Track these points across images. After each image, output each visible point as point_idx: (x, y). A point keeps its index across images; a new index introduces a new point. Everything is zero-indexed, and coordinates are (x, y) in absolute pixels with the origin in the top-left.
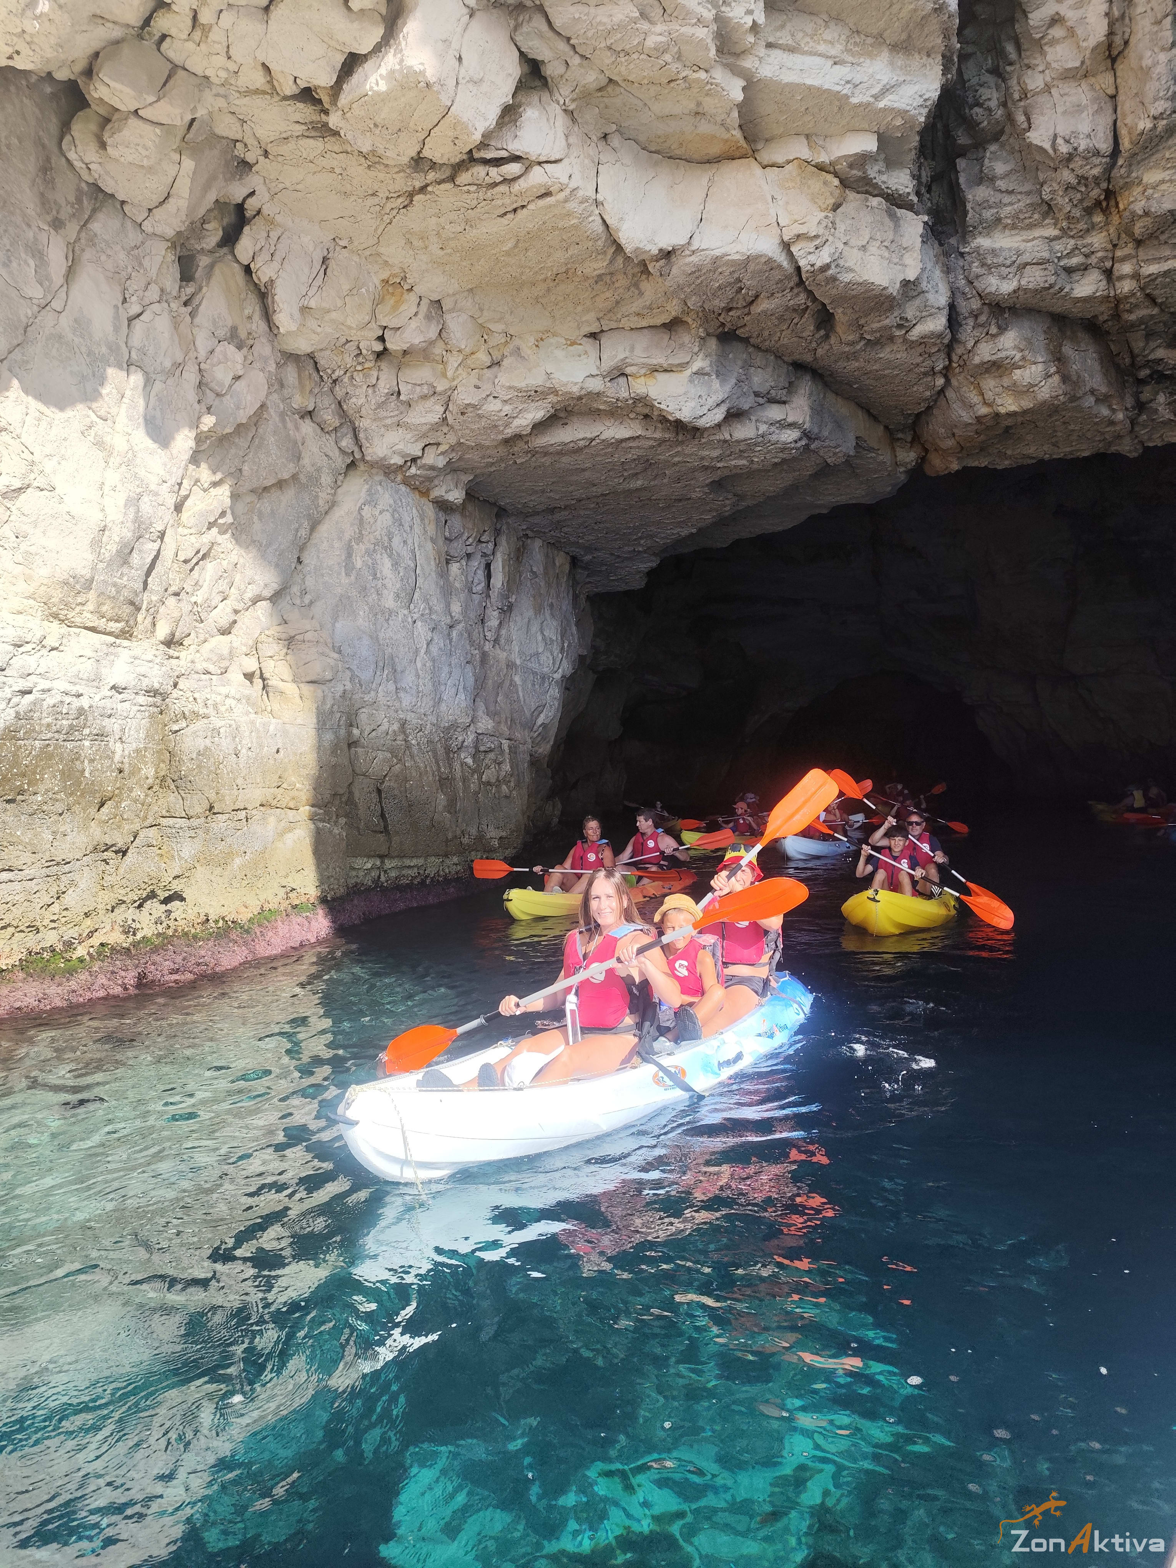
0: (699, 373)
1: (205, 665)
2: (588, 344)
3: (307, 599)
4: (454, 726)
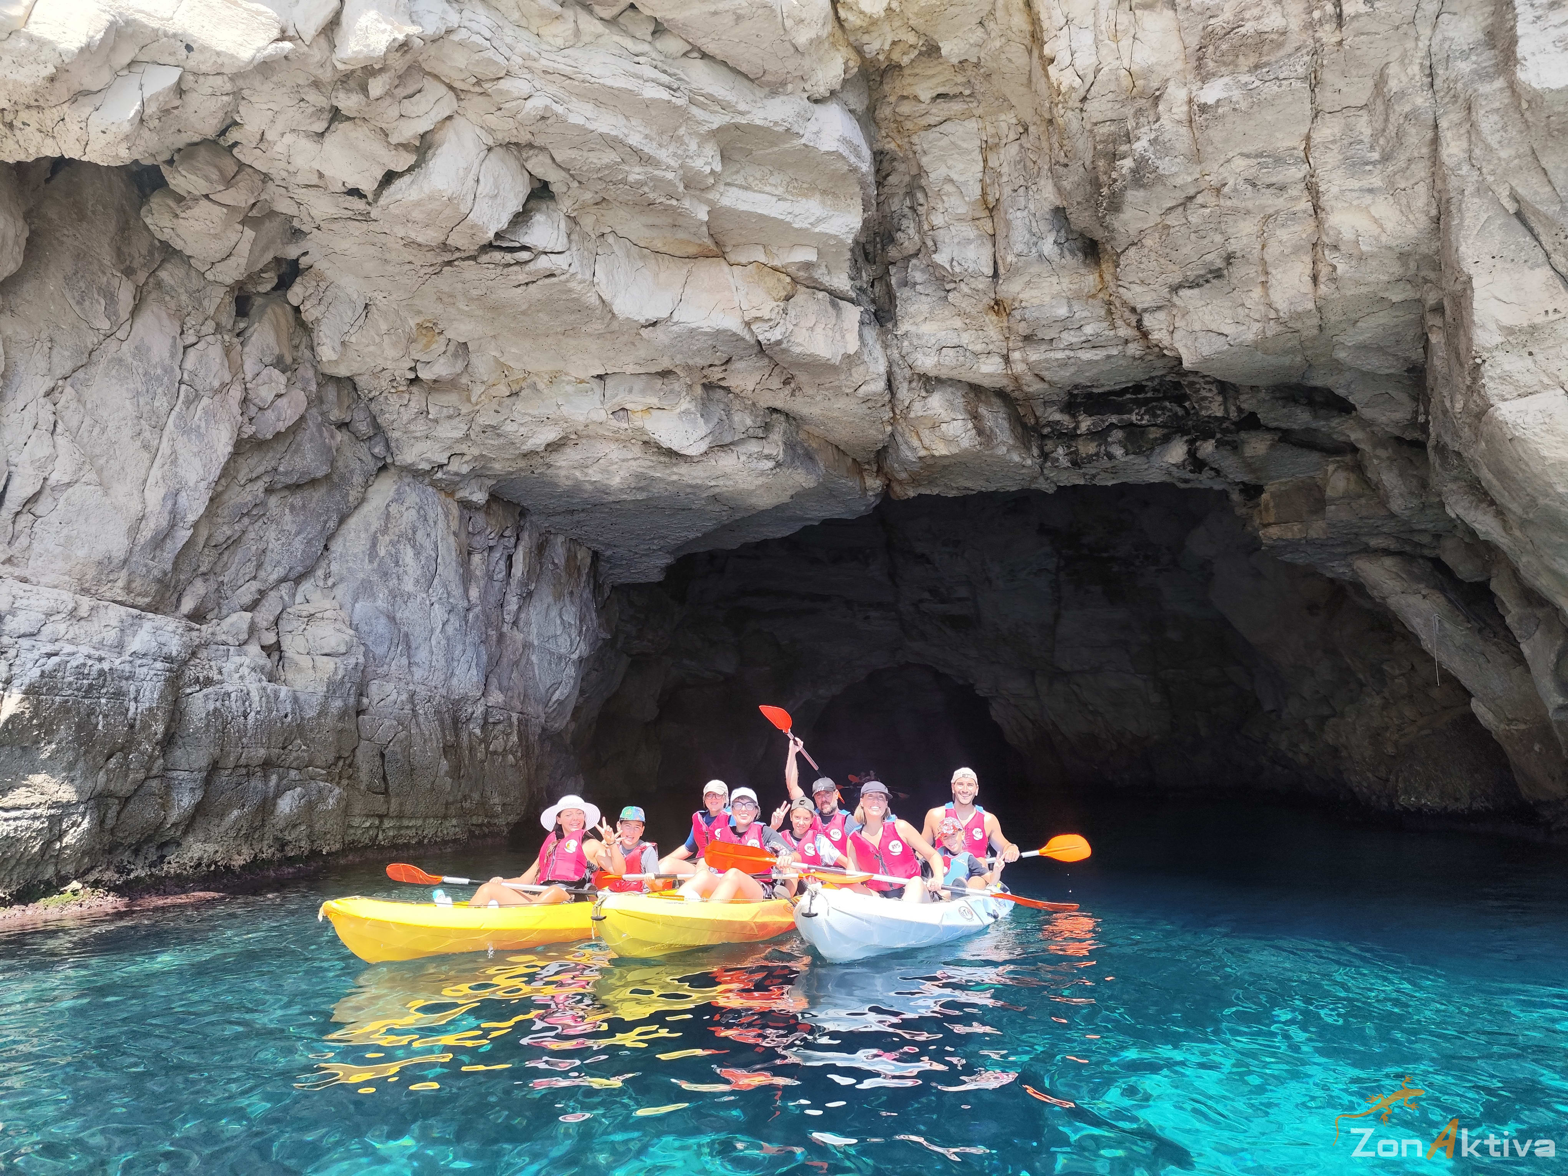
0: (686, 412)
1: (224, 637)
2: (595, 384)
3: (330, 582)
4: (464, 698)
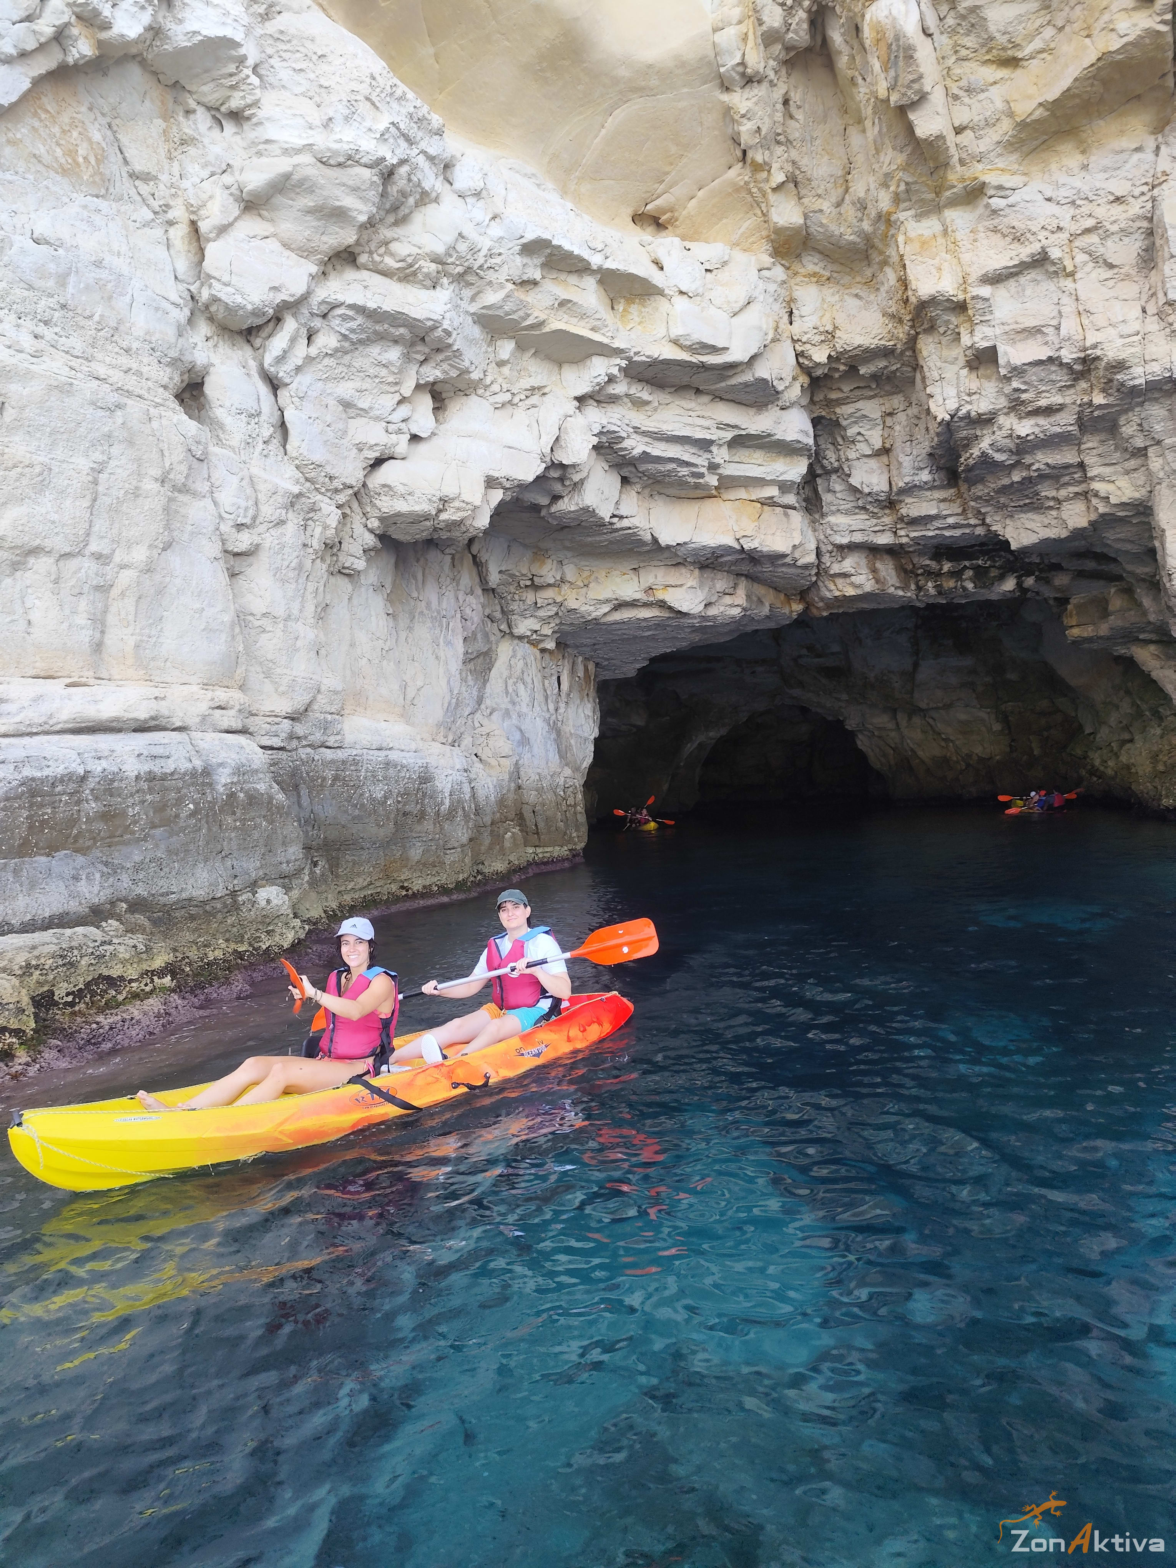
0: (692, 587)
2: (633, 574)
3: (489, 712)
4: (554, 774)
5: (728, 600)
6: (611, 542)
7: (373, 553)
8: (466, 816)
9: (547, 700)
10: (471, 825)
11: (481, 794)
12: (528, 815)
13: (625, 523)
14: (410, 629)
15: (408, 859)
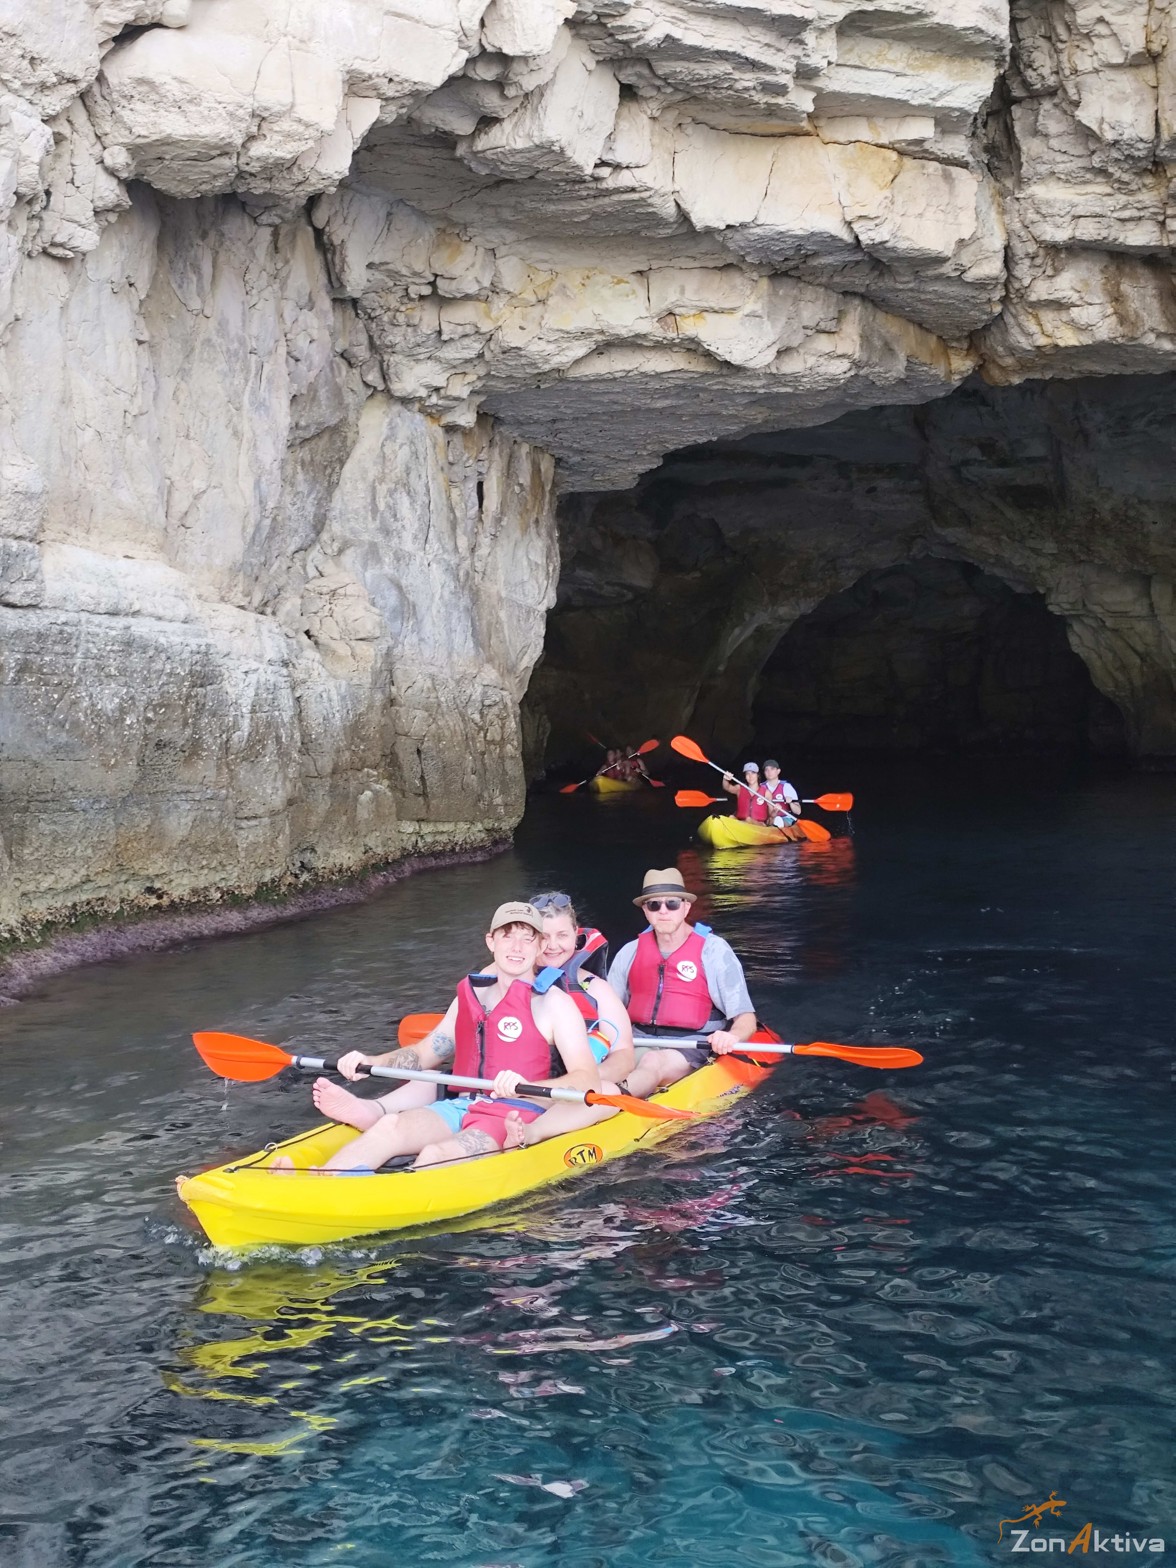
0: (753, 315)
2: (636, 283)
3: (336, 548)
4: (463, 678)
5: (824, 344)
6: (595, 216)
7: (113, 218)
8: (283, 754)
9: (454, 527)
10: (292, 772)
11: (314, 711)
12: (407, 757)
13: (625, 179)
14: (184, 373)
15: (162, 835)
